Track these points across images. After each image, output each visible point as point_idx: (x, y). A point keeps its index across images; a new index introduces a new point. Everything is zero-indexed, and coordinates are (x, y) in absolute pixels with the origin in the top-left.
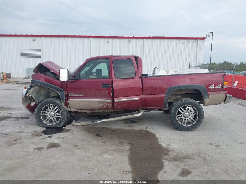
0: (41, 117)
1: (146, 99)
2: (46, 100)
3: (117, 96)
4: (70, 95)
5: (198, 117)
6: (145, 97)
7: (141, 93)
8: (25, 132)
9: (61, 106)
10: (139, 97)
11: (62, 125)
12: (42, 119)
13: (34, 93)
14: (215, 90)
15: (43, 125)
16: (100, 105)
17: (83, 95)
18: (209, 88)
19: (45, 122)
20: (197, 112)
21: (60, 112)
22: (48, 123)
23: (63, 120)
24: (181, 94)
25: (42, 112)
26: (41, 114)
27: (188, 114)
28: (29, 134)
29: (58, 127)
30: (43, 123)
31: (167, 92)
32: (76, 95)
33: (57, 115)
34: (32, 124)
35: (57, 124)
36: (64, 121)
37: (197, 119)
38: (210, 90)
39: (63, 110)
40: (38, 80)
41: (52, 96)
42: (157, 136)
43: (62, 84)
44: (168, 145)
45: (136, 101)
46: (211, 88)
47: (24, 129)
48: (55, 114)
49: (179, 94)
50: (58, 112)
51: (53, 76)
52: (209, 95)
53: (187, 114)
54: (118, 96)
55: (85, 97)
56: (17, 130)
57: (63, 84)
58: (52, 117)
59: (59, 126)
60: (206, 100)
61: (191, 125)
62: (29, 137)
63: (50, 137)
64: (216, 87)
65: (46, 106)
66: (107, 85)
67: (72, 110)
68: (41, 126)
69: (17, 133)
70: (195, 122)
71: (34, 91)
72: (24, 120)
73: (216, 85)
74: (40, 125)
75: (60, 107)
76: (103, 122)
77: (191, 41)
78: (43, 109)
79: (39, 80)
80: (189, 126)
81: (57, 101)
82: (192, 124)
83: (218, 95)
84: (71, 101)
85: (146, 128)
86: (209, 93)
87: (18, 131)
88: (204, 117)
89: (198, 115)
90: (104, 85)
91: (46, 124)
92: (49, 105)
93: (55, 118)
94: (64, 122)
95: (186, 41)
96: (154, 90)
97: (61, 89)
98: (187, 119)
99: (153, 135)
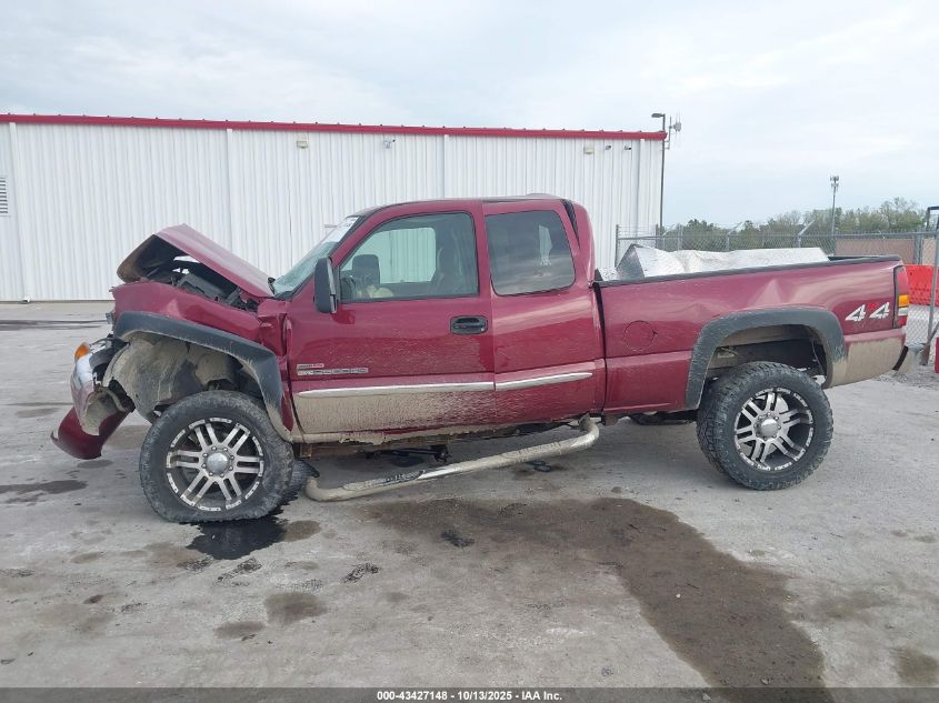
0: (171, 480)
1: (619, 373)
2: (188, 403)
3: (505, 365)
4: (301, 373)
5: (811, 434)
6: (614, 364)
7: (599, 351)
8: (114, 554)
9: (264, 425)
10: (591, 365)
11: (269, 504)
12: (174, 486)
13: (131, 371)
14: (869, 326)
15: (182, 514)
16: (441, 408)
17: (366, 370)
18: (848, 318)
19: (188, 501)
20: (808, 412)
21: (260, 449)
22: (200, 501)
23: (273, 482)
24: (735, 347)
25: (170, 455)
26: (169, 465)
27: (774, 422)
28: (138, 562)
29: (251, 516)
30: (183, 506)
31: (699, 340)
32: (332, 372)
33: (241, 464)
34: (121, 513)
35: (246, 504)
36: (276, 486)
37: (809, 440)
38: (851, 328)
39: (269, 439)
40: (151, 314)
41: (205, 382)
42: (684, 520)
43: (265, 325)
44: (754, 553)
45: (579, 382)
46: (855, 319)
47: (99, 540)
48: (231, 458)
49: (727, 347)
50: (248, 448)
51: (216, 291)
52: (848, 345)
53: (770, 421)
54: (508, 368)
55: (375, 376)
56: (64, 547)
57: (269, 328)
58: (220, 472)
59: (257, 513)
60: (839, 367)
61: (786, 466)
62: (149, 576)
63: (247, 567)
64: (872, 316)
65: (191, 426)
66: (476, 320)
67: (311, 437)
68: (174, 520)
69: (76, 561)
70: (802, 454)
71: (129, 364)
72: (67, 494)
73: (870, 309)
74: (169, 517)
75: (259, 428)
76: (442, 476)
77: (618, 145)
78: (175, 441)
79: (157, 311)
80: (781, 468)
81: (243, 403)
82: (791, 459)
83: (879, 343)
84: (306, 399)
85: (616, 490)
86: (848, 338)
87: (73, 552)
88: (832, 430)
89: (813, 425)
90: (460, 321)
91: (194, 509)
92: (203, 422)
93: (231, 476)
94: (278, 492)
95: (598, 145)
96: (650, 336)
97: (261, 347)
98: (770, 441)
99: (667, 519)
